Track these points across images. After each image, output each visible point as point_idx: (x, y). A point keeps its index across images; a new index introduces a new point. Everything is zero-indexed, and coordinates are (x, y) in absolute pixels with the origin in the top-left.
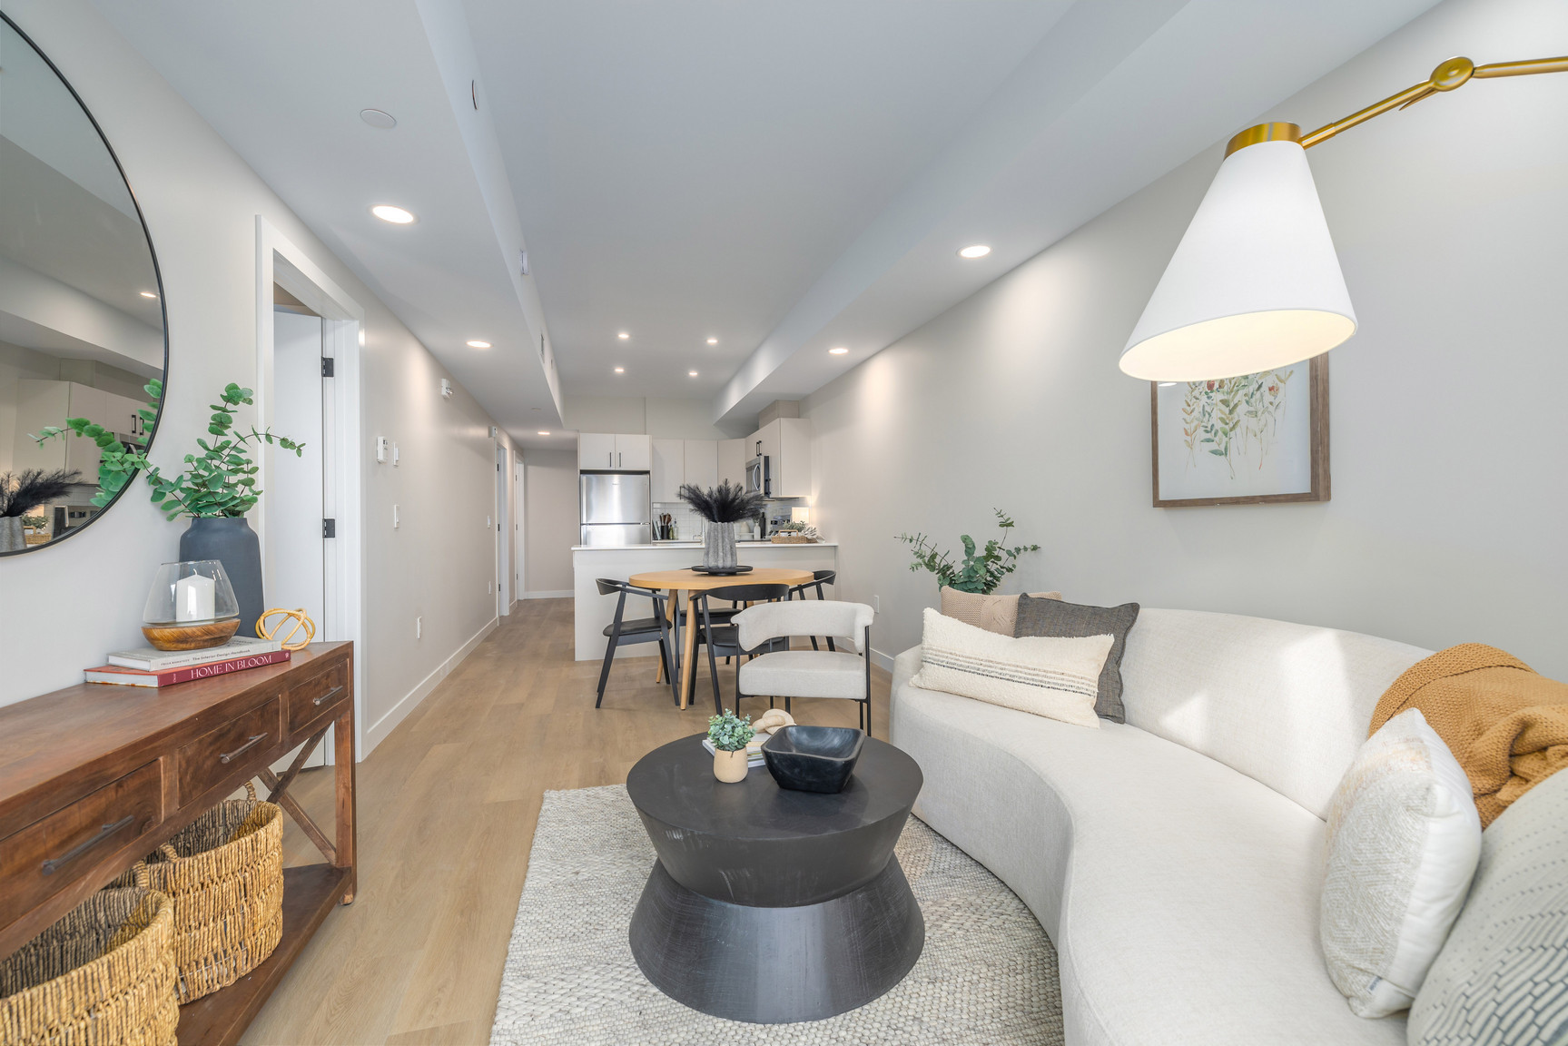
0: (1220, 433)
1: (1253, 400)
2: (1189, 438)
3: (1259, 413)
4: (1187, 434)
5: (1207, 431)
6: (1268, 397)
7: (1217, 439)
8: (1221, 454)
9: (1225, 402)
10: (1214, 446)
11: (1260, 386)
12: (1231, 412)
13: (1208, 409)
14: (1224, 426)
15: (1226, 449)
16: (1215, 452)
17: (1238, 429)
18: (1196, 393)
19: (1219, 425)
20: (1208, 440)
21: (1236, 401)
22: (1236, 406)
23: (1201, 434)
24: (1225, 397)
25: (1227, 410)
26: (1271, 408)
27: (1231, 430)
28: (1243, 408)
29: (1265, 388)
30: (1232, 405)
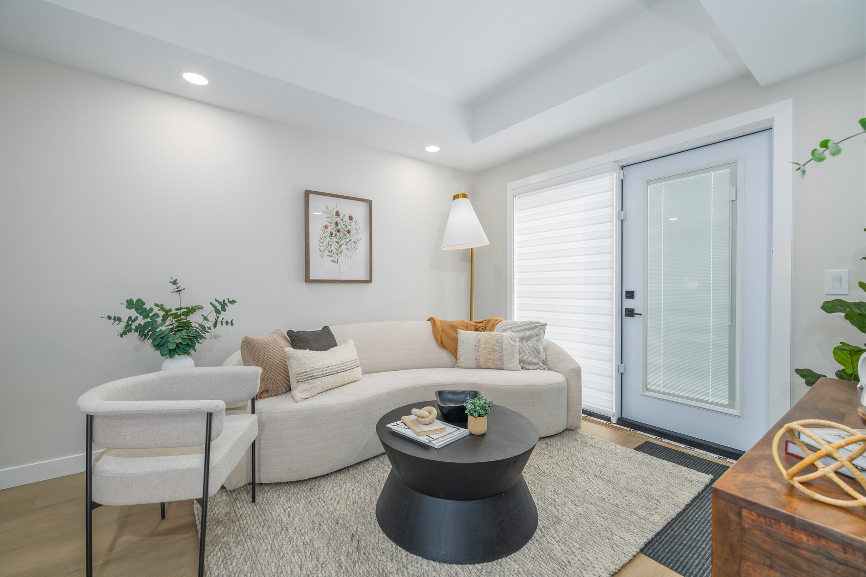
0: (335, 254)
1: (348, 244)
2: (321, 253)
3: (350, 250)
4: (320, 251)
5: (330, 252)
6: (353, 245)
7: (334, 256)
8: (336, 262)
9: (337, 242)
10: (332, 259)
11: (350, 240)
12: (340, 247)
13: (330, 243)
14: (336, 251)
15: (338, 261)
16: (333, 261)
17: (342, 254)
18: (325, 235)
19: (335, 251)
20: (330, 256)
21: (341, 243)
22: (341, 245)
23: (327, 253)
24: (337, 240)
25: (338, 246)
26: (354, 249)
27: (340, 253)
28: (344, 247)
29: (352, 241)
30: (340, 244)
